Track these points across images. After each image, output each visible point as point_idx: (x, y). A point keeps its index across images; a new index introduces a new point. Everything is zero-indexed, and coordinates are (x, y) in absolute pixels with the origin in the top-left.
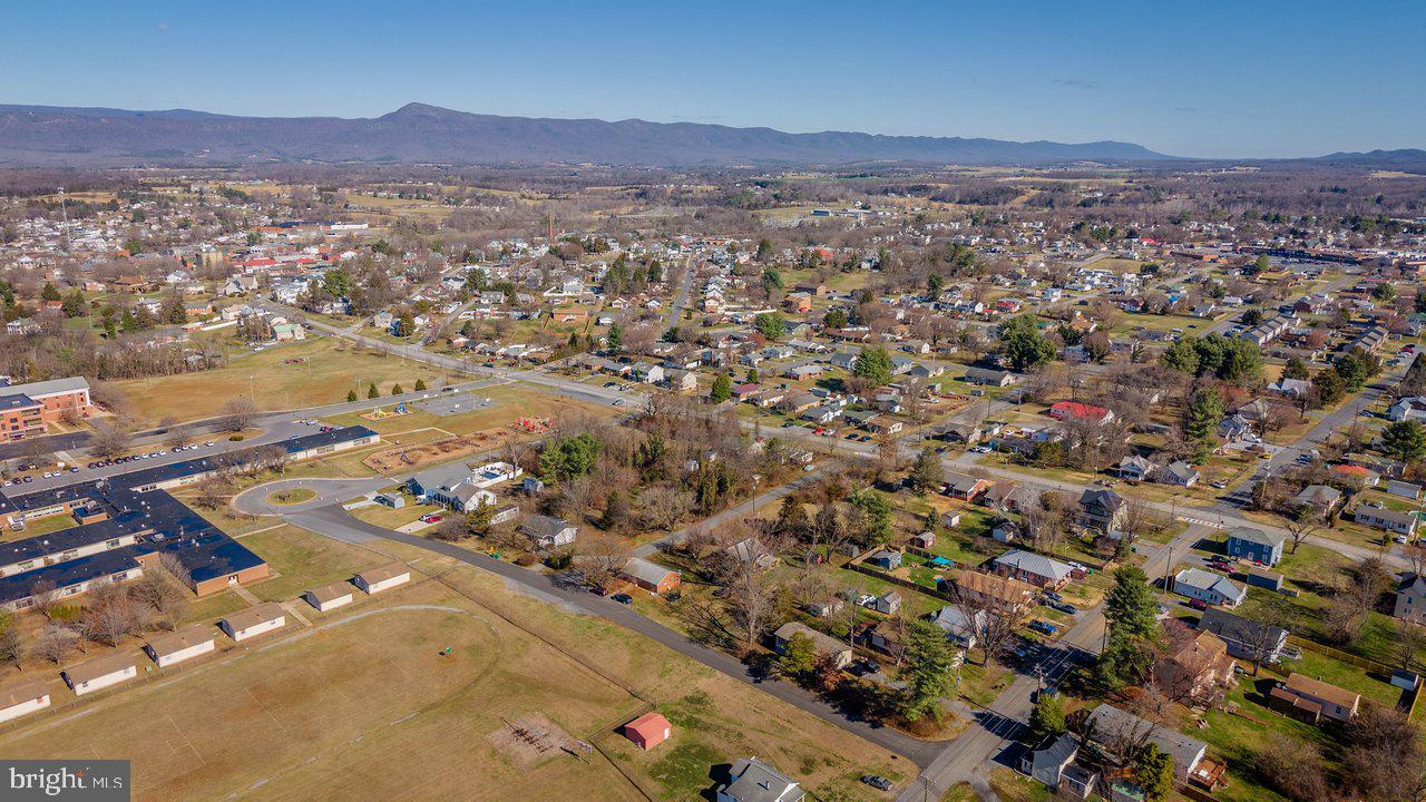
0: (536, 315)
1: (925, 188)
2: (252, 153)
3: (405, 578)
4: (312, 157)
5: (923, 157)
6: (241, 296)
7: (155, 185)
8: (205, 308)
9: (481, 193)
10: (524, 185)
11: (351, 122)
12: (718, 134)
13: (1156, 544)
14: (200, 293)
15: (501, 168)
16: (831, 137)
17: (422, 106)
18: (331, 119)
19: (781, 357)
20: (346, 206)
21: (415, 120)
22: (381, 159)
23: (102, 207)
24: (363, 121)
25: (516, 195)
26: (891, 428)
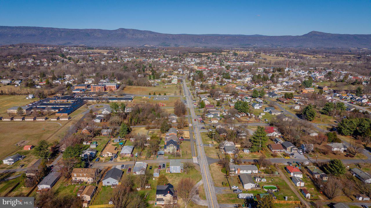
8: (172, 76)
9: (301, 55)
13: (167, 158)
17: (315, 32)
21: (313, 36)
24: (298, 36)
25: (312, 56)
26: (212, 121)
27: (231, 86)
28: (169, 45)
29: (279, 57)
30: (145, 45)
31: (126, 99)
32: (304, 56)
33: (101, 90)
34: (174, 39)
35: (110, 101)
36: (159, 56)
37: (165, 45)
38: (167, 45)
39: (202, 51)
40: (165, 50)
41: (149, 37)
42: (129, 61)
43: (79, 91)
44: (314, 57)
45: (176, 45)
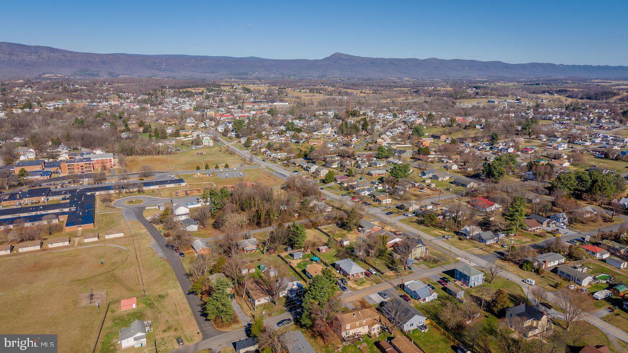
0: (302, 142)
1: (566, 91)
2: (272, 74)
3: (122, 235)
4: (294, 75)
5: (585, 75)
6: (205, 128)
7: (223, 86)
8: (189, 131)
9: (343, 90)
10: (368, 87)
11: (312, 61)
12: (473, 65)
13: (426, 267)
14: (193, 126)
15: (367, 80)
16: (533, 65)
17: (340, 54)
18: (304, 60)
19: (378, 165)
20: (286, 95)
21: (337, 60)
22: (320, 76)
23: (197, 94)
24: (316, 61)
25: (358, 92)
26: (384, 201)
27: (316, 143)
28: (97, 75)
29: (315, 94)
30: (44, 74)
31: (157, 183)
32: (349, 91)
33: (87, 169)
34: (104, 62)
35: (145, 188)
36: (107, 95)
37: (89, 75)
38: (92, 75)
39: (184, 85)
40: (109, 84)
41: (49, 58)
42: (58, 109)
43: (38, 177)
44: (361, 92)
45: (111, 74)
